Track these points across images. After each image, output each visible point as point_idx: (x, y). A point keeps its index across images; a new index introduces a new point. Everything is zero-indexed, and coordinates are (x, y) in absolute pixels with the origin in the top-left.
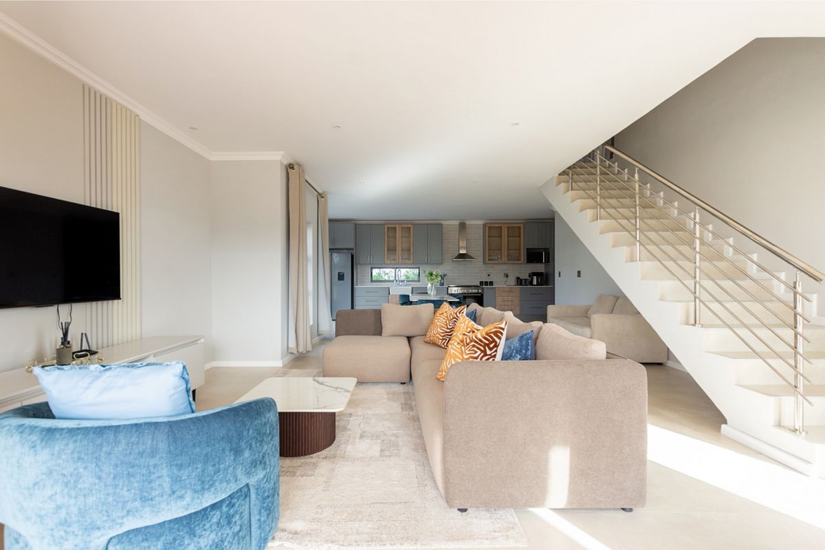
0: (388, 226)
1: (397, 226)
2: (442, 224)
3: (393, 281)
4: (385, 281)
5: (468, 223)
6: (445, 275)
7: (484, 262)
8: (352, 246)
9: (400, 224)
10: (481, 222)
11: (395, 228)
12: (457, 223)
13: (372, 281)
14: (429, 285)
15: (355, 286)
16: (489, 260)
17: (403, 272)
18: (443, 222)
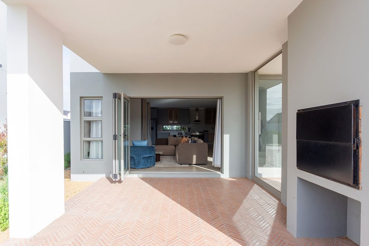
0: (170, 110)
1: (173, 110)
2: (189, 109)
3: (171, 130)
4: (168, 130)
5: (199, 109)
6: (190, 128)
7: (205, 124)
8: (156, 117)
9: (174, 109)
10: (204, 108)
11: (172, 111)
12: (195, 109)
13: (163, 130)
14: (183, 132)
15: (157, 132)
16: (207, 122)
17: (175, 127)
18: (190, 109)
